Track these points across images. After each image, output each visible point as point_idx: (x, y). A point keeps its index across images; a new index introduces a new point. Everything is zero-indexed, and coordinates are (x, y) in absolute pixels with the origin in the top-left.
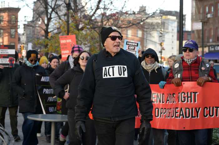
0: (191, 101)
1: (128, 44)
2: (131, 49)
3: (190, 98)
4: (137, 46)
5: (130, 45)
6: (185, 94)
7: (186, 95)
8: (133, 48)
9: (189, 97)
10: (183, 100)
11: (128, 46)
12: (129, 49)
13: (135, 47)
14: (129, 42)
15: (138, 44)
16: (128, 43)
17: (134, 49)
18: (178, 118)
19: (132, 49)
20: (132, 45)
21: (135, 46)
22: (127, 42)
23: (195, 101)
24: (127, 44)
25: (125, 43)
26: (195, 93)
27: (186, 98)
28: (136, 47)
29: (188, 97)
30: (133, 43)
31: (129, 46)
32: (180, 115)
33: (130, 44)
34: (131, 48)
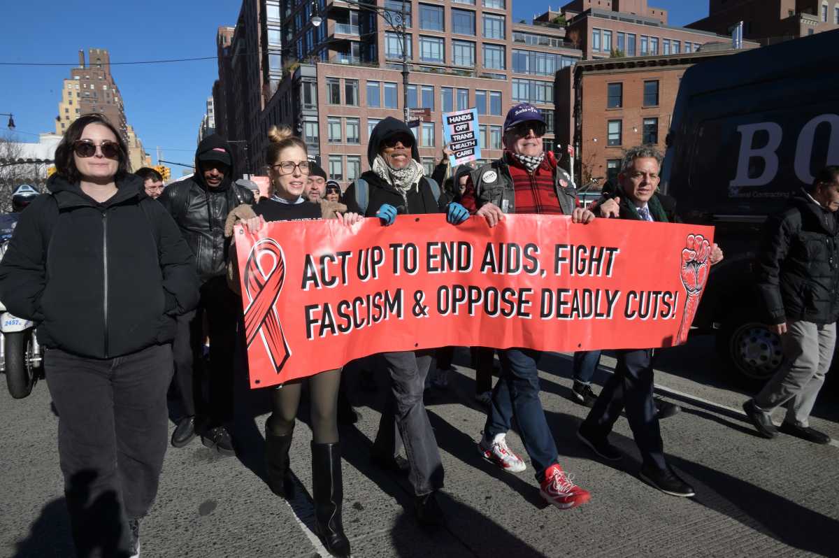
0: (598, 272)
1: (453, 123)
2: (460, 131)
3: (596, 263)
4: (472, 119)
5: (457, 122)
6: (585, 252)
7: (588, 254)
8: (465, 126)
9: (595, 260)
10: (579, 269)
11: (453, 125)
12: (456, 131)
13: (468, 124)
14: (452, 117)
15: (472, 114)
16: (451, 120)
17: (468, 129)
18: (569, 319)
19: (463, 130)
20: (461, 121)
21: (468, 120)
22: (448, 118)
23: (608, 273)
24: (449, 123)
25: (445, 121)
26: (612, 250)
27: (587, 262)
28: (470, 122)
29: (591, 260)
30: (461, 116)
31: (455, 126)
32: (573, 309)
33: (457, 119)
34: (461, 128)
